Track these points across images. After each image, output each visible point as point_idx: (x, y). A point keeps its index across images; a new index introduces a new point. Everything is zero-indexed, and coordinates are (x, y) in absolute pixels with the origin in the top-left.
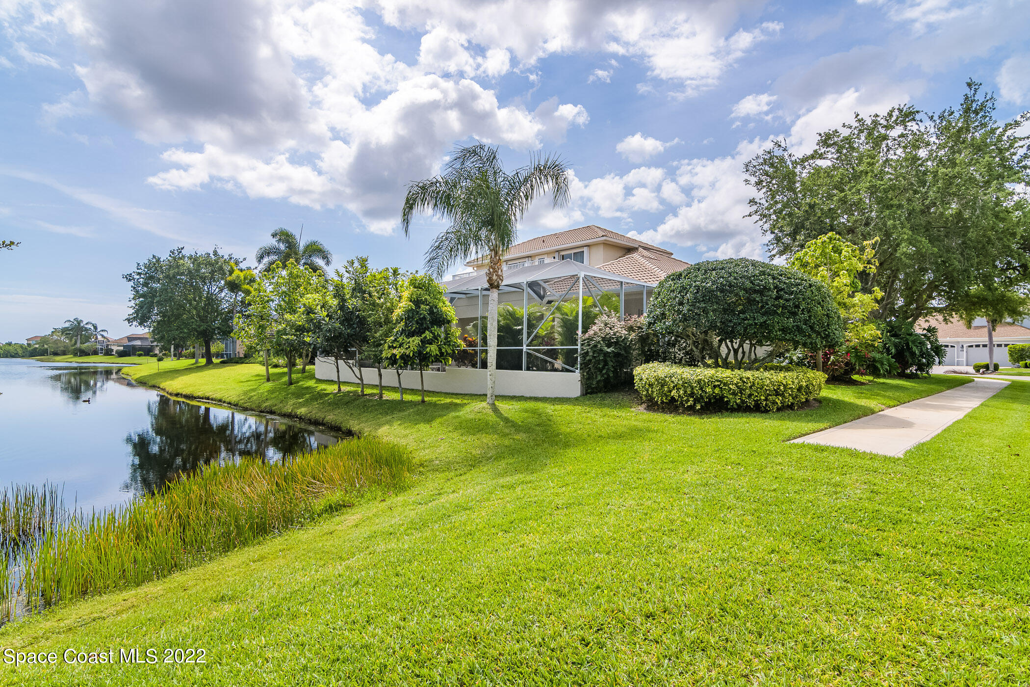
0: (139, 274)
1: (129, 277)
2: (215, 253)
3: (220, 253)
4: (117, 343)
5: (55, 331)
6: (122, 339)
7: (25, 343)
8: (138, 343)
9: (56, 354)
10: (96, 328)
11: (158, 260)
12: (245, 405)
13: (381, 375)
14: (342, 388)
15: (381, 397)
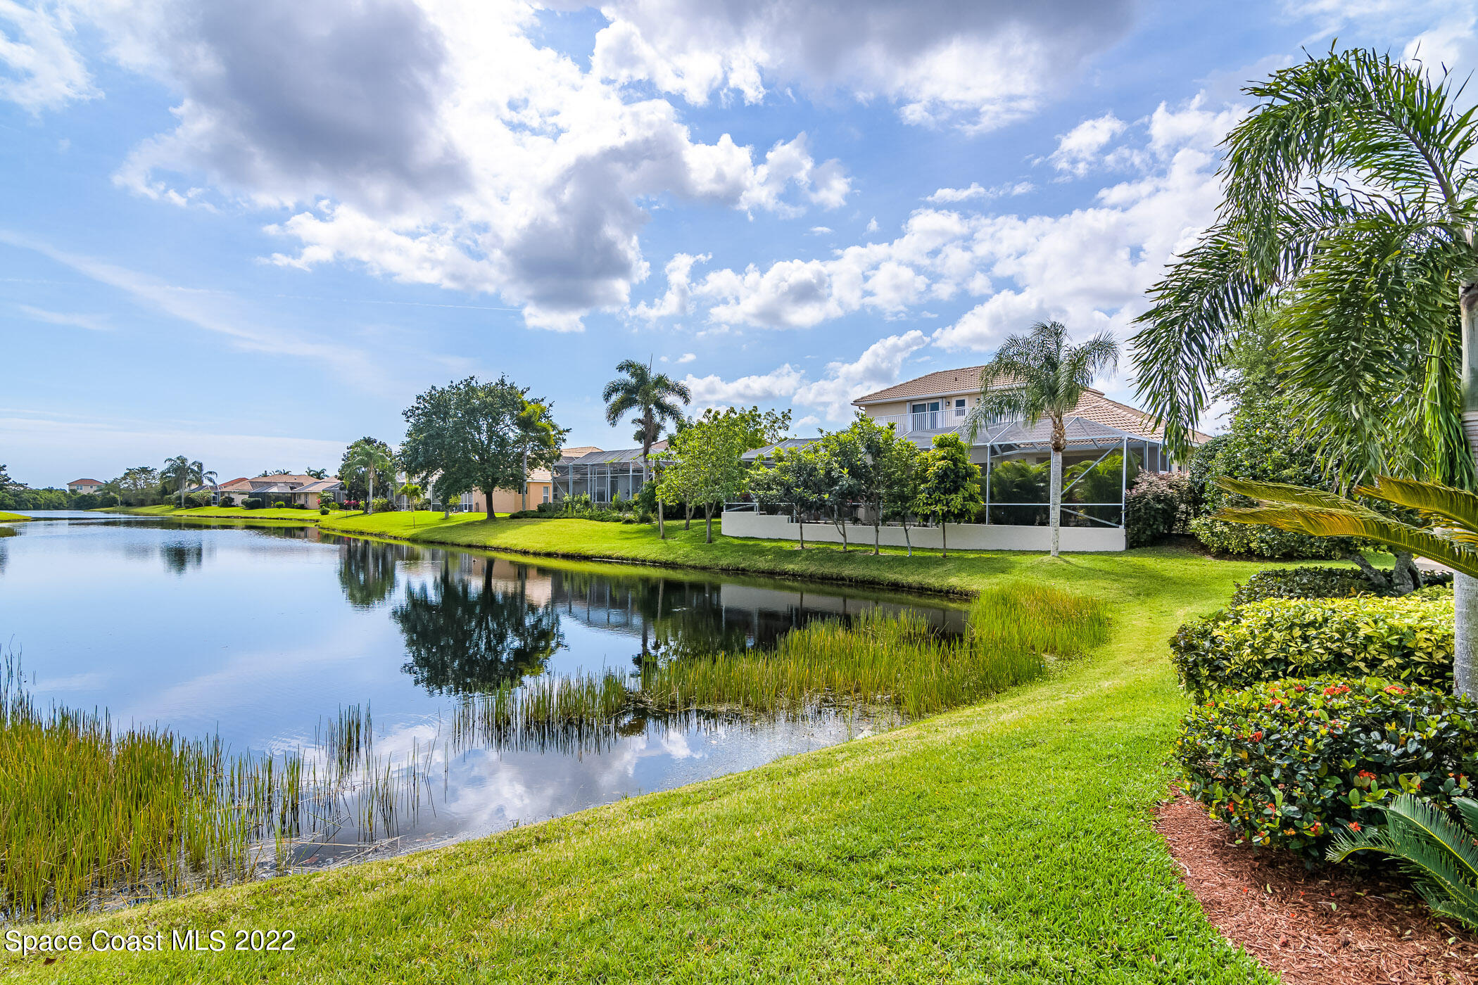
4: (238, 489)
5: (131, 474)
6: (243, 485)
7: (67, 488)
8: (274, 489)
10: (202, 469)
13: (877, 531)
14: (805, 545)
15: (877, 553)
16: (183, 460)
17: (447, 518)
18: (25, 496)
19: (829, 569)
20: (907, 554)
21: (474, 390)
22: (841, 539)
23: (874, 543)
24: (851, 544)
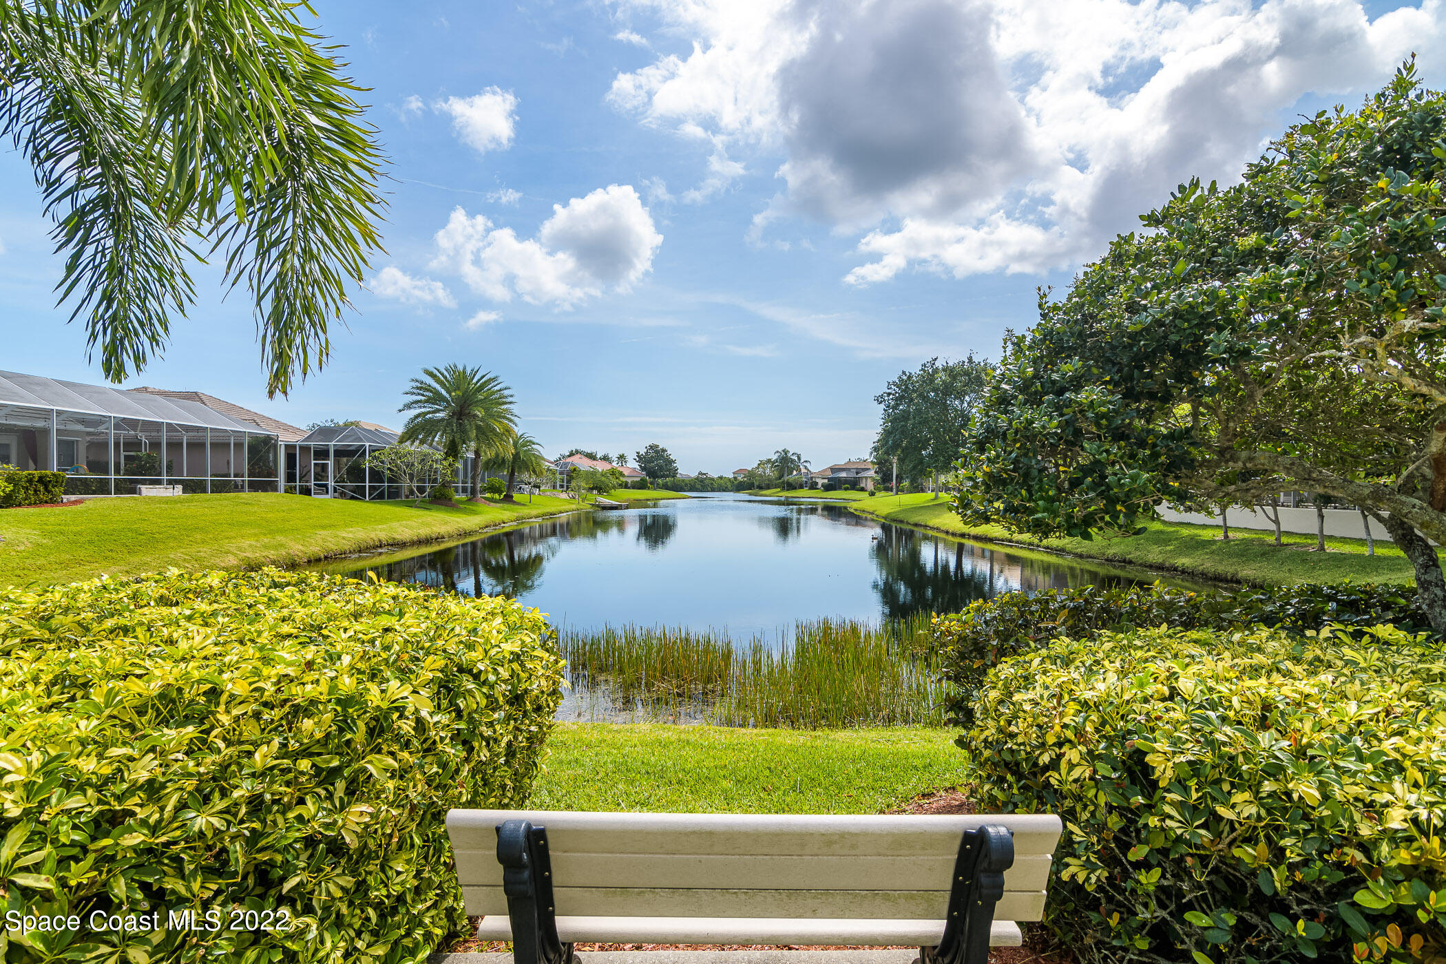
0: (889, 394)
1: (880, 400)
2: (970, 359)
3: (976, 359)
4: (822, 474)
5: (761, 463)
6: (824, 471)
7: (731, 476)
8: (843, 475)
9: (760, 488)
10: (799, 459)
11: (910, 377)
12: (1079, 551)
13: (1321, 516)
14: (1230, 534)
15: (1322, 548)
16: (786, 452)
17: (936, 497)
18: (707, 482)
19: (1226, 568)
20: (1366, 551)
21: (936, 371)
22: (1273, 527)
23: (1316, 531)
24: (1288, 533)
